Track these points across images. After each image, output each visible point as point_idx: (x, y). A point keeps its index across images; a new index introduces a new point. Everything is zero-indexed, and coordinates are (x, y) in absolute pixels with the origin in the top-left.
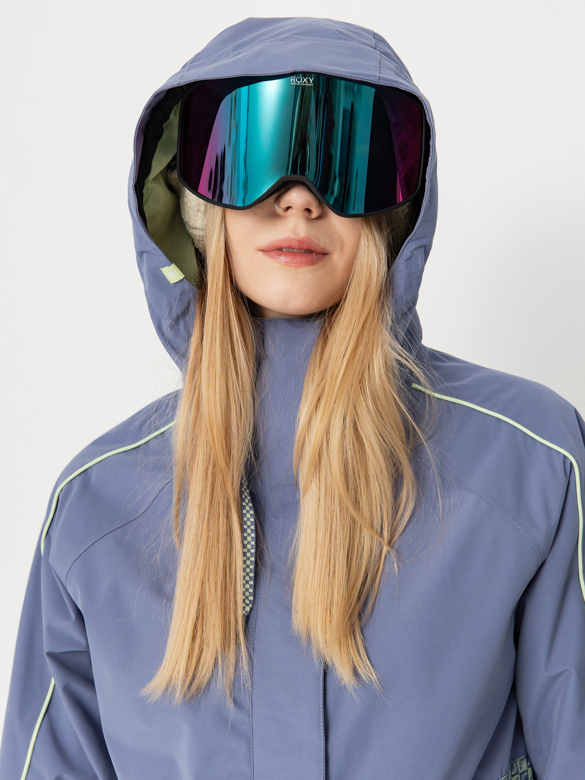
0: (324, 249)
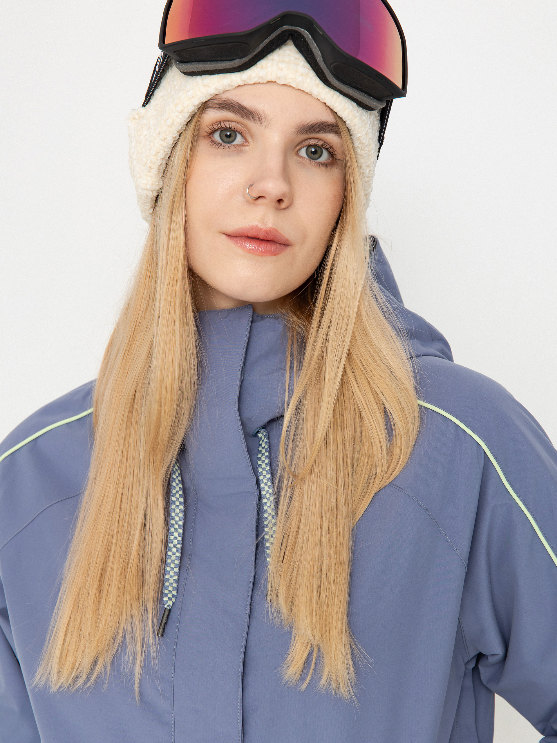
0: (287, 240)
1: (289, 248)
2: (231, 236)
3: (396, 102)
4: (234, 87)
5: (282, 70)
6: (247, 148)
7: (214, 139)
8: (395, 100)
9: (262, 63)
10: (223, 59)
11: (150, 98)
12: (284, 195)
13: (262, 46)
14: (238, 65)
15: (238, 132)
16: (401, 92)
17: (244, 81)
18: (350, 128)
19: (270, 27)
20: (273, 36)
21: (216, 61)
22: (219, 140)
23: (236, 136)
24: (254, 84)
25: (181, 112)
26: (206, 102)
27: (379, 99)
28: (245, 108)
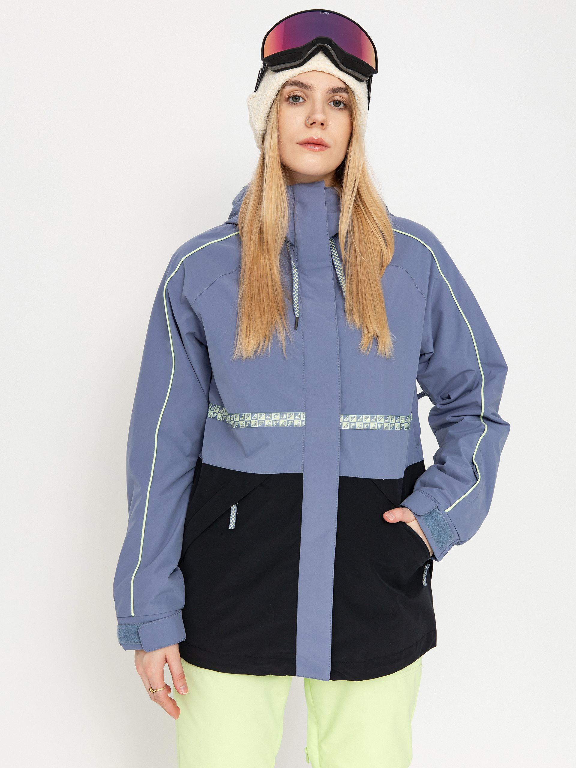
0: (327, 144)
1: (329, 148)
2: (300, 144)
3: (375, 76)
4: (297, 75)
5: (318, 64)
6: (306, 103)
7: (290, 101)
8: (374, 75)
9: (309, 62)
10: (291, 61)
11: (258, 88)
12: (324, 121)
13: (309, 53)
14: (298, 64)
15: (301, 97)
16: (376, 71)
17: (301, 71)
18: (352, 90)
19: (311, 45)
20: (313, 49)
21: (288, 63)
22: (292, 101)
23: (300, 99)
24: (306, 72)
25: (273, 89)
26: (285, 83)
27: (365, 75)
28: (303, 84)
